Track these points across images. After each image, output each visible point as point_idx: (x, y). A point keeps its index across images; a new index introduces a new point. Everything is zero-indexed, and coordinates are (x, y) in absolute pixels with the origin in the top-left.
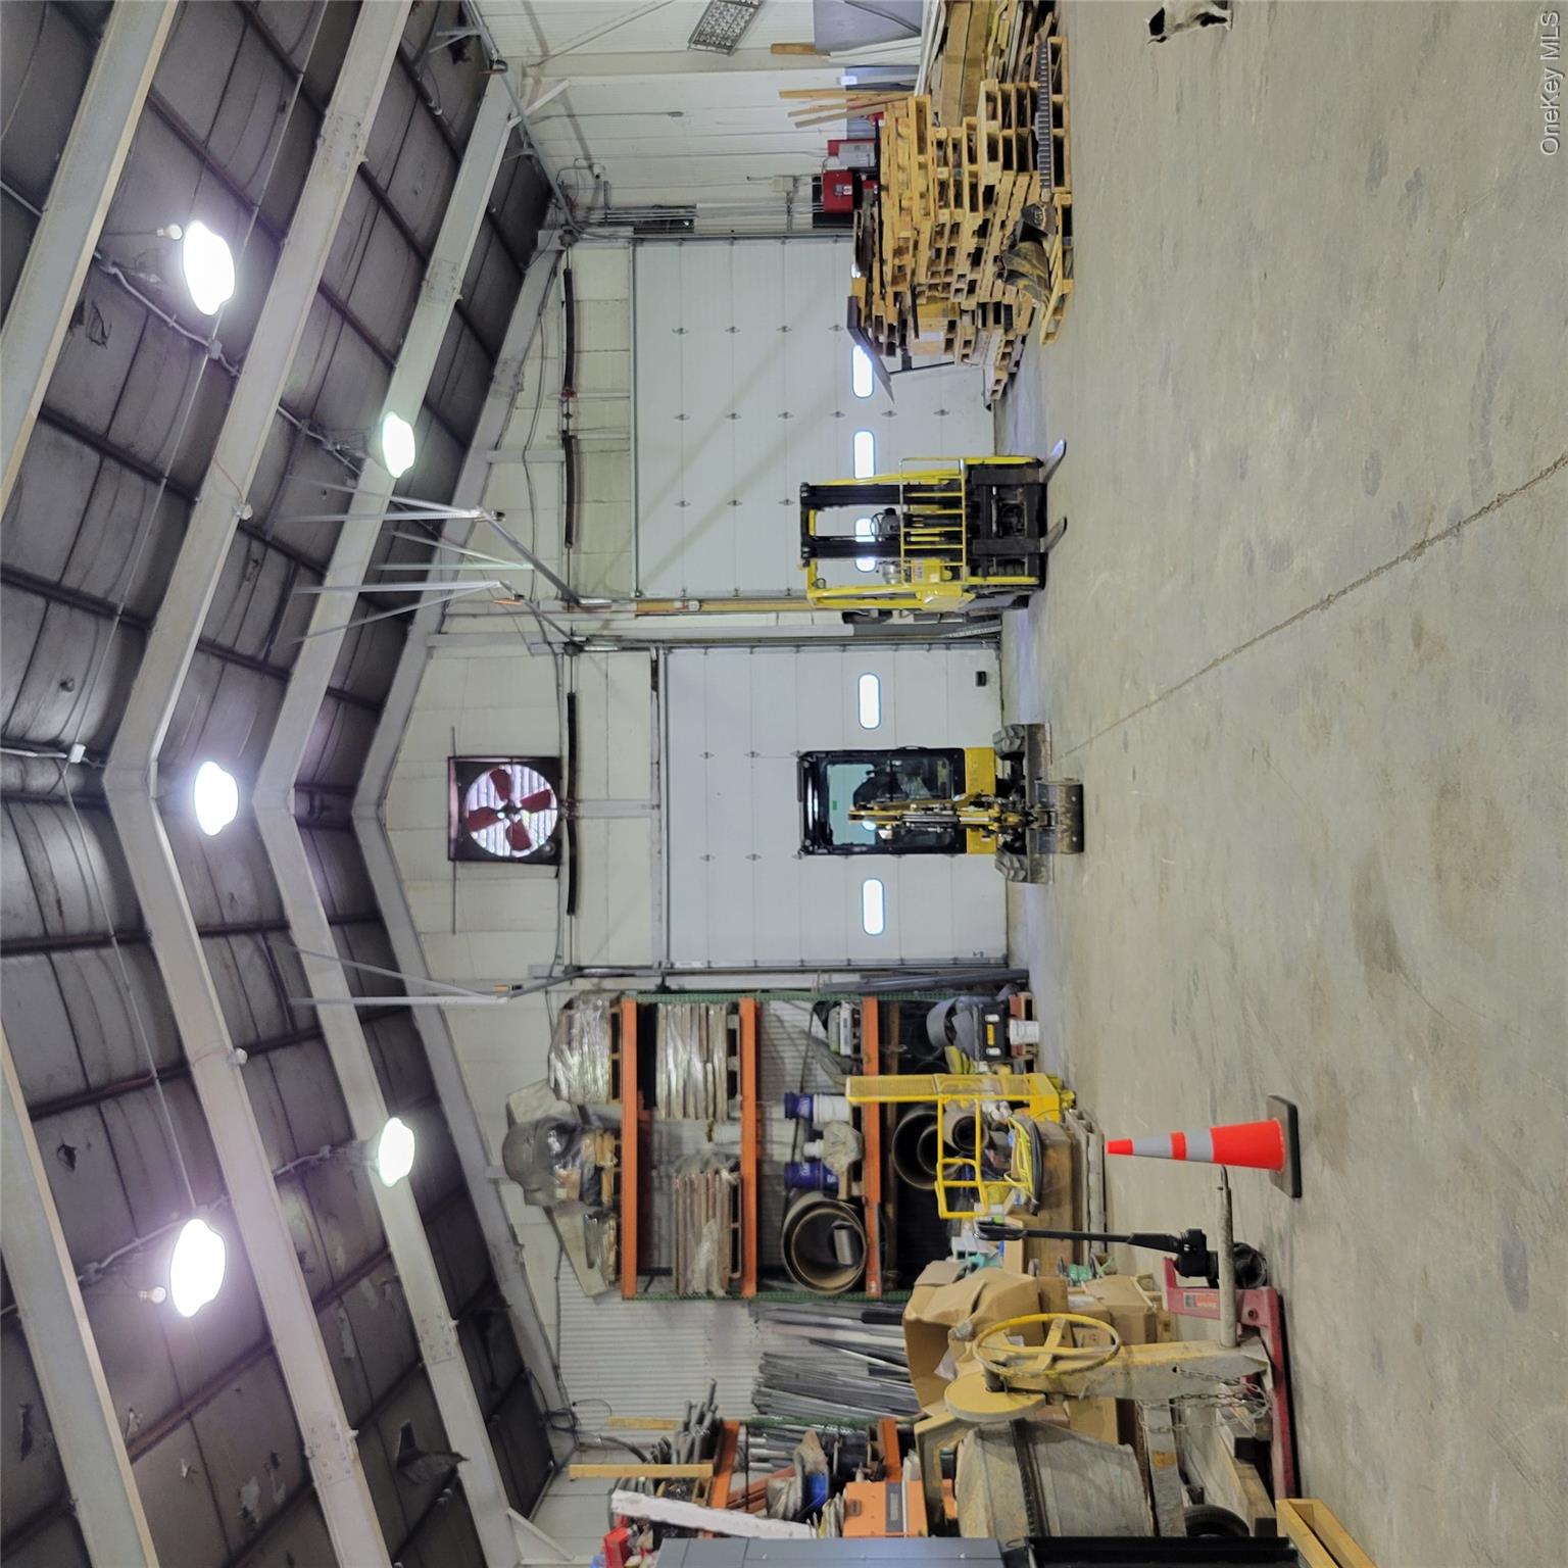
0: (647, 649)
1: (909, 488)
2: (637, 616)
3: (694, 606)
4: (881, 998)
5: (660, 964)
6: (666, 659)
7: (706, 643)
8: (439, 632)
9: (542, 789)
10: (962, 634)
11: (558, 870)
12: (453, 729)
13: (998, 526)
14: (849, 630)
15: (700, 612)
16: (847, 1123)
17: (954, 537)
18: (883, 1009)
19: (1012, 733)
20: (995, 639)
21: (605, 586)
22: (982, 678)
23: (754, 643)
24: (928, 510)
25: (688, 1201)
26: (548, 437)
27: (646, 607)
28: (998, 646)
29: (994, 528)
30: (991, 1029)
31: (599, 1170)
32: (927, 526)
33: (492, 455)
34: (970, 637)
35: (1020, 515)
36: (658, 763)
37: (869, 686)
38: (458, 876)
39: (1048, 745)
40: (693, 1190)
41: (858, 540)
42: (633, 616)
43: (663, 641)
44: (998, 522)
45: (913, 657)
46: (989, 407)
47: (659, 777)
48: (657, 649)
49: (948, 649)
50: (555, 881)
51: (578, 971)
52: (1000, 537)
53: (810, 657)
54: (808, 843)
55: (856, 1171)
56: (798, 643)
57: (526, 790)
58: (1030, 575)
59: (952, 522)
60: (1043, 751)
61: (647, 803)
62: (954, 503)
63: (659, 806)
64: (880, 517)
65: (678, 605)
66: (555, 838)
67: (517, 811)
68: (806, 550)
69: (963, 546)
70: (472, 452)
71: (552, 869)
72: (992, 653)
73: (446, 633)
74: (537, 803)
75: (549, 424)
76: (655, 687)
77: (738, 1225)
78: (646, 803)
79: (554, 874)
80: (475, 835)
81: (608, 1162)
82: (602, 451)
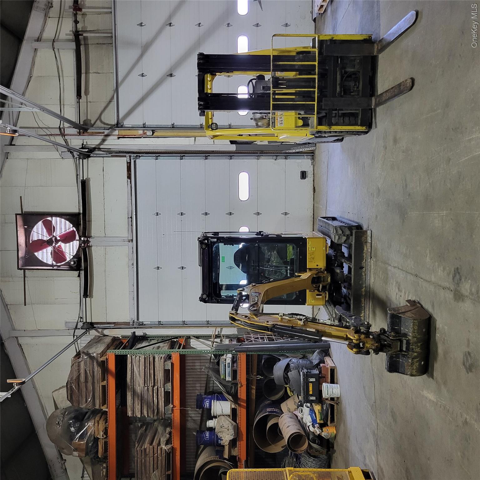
0: (125, 156)
1: (277, 58)
2: (119, 138)
3: (149, 133)
4: (248, 353)
5: (134, 322)
6: (135, 162)
7: (157, 154)
8: (11, 145)
9: (71, 229)
10: (294, 151)
11: (79, 273)
12: (21, 197)
13: (341, 88)
14: (233, 148)
15: (152, 136)
16: (229, 416)
17: (309, 96)
18: (249, 358)
19: (340, 232)
20: (312, 154)
21: (101, 122)
22: (304, 175)
23: (182, 154)
24: (291, 75)
25: (143, 461)
26: (67, 35)
27: (123, 133)
28: (313, 158)
29: (338, 89)
30: (311, 385)
31: (96, 440)
32: (288, 87)
33: (36, 45)
34: (298, 153)
35: (356, 80)
36: (131, 218)
37: (244, 179)
38: (26, 275)
39: (369, 245)
40: (146, 455)
41: (239, 97)
42: (116, 137)
43: (133, 153)
44: (340, 84)
45: (267, 163)
46: (315, 20)
47: (132, 225)
48: (130, 157)
49: (286, 159)
50: (78, 279)
51: (91, 326)
52: (342, 96)
53: (213, 162)
54: (205, 296)
55: (233, 443)
56: (207, 154)
57: (63, 230)
58: (362, 125)
59: (307, 84)
60: (365, 249)
61: (126, 239)
62: (310, 70)
63: (132, 240)
64: (254, 81)
65: (141, 132)
66: (77, 257)
67: (57, 241)
68: (202, 103)
69: (316, 103)
70: (24, 43)
71: (76, 273)
72: (309, 161)
73: (14, 145)
74: (68, 238)
75: (67, 27)
76: (129, 177)
77: (170, 472)
78: (124, 239)
79: (77, 275)
80: (36, 254)
81: (101, 435)
82: (98, 44)
